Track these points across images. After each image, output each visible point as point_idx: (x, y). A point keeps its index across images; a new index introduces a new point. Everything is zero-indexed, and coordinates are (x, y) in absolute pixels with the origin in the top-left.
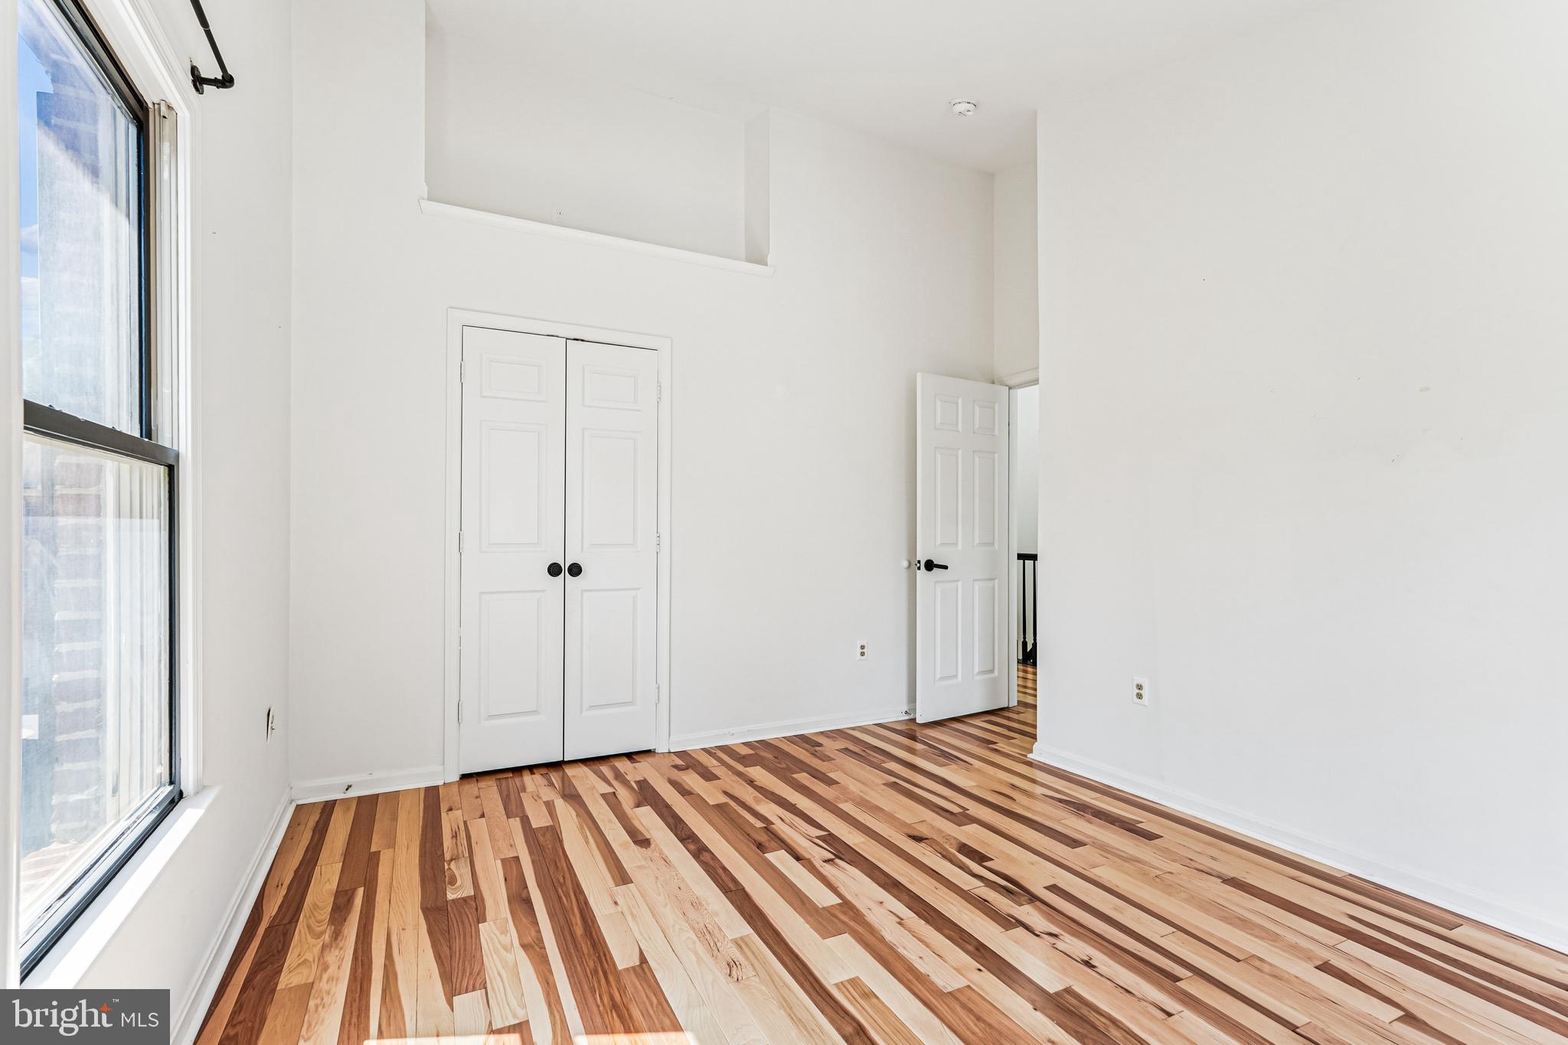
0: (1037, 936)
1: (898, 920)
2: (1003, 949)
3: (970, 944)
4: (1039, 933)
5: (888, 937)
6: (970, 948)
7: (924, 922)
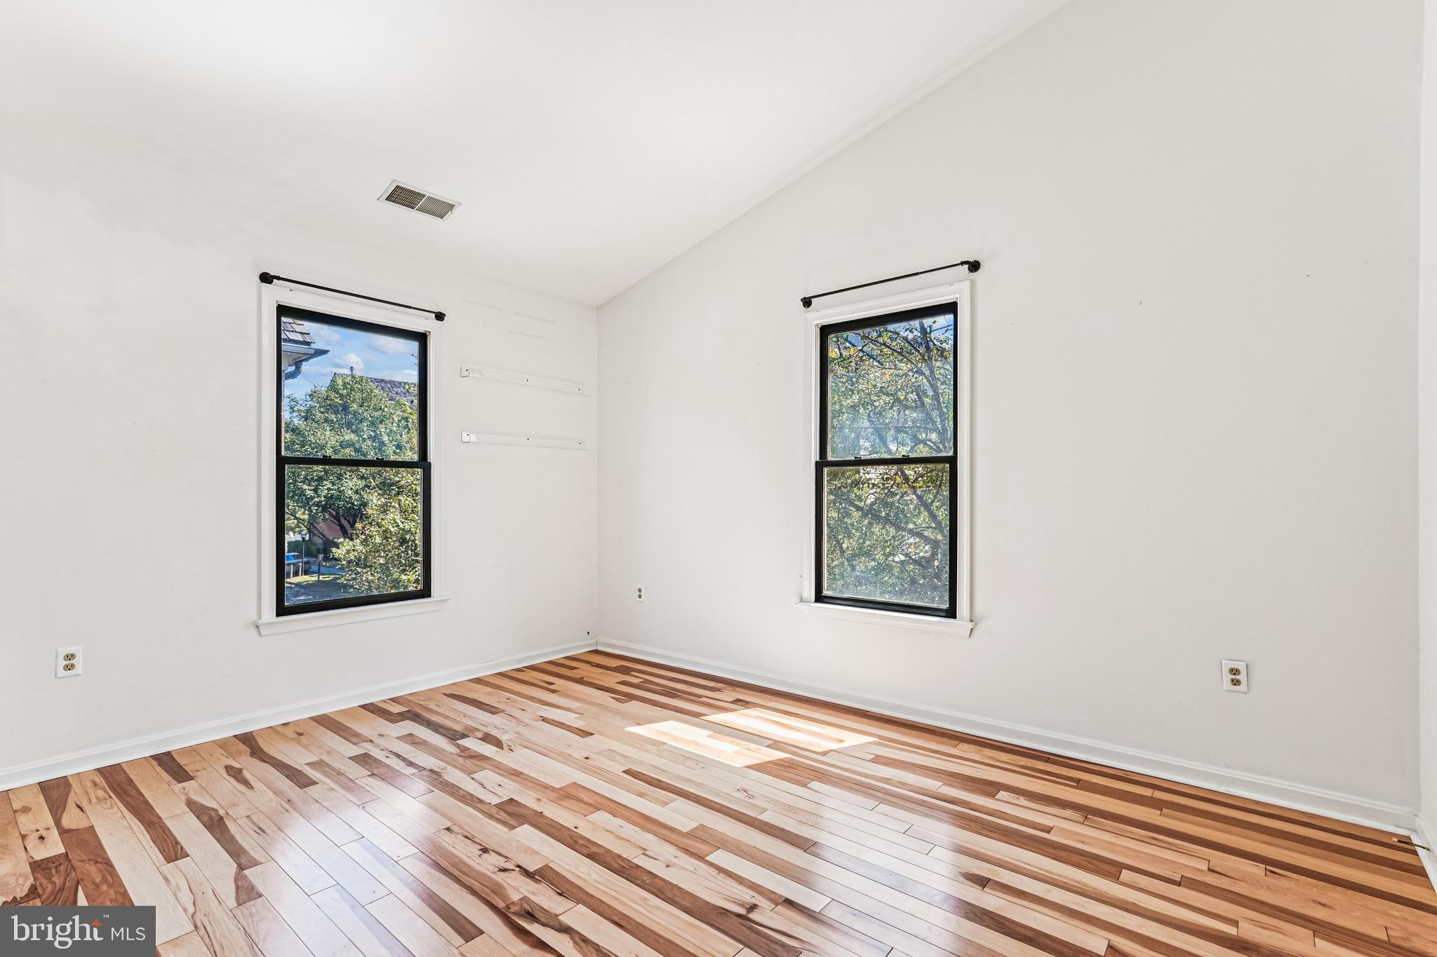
0: (518, 866)
1: (647, 853)
2: (553, 847)
3: (582, 845)
4: (518, 869)
5: (651, 836)
6: (581, 842)
7: (624, 856)
